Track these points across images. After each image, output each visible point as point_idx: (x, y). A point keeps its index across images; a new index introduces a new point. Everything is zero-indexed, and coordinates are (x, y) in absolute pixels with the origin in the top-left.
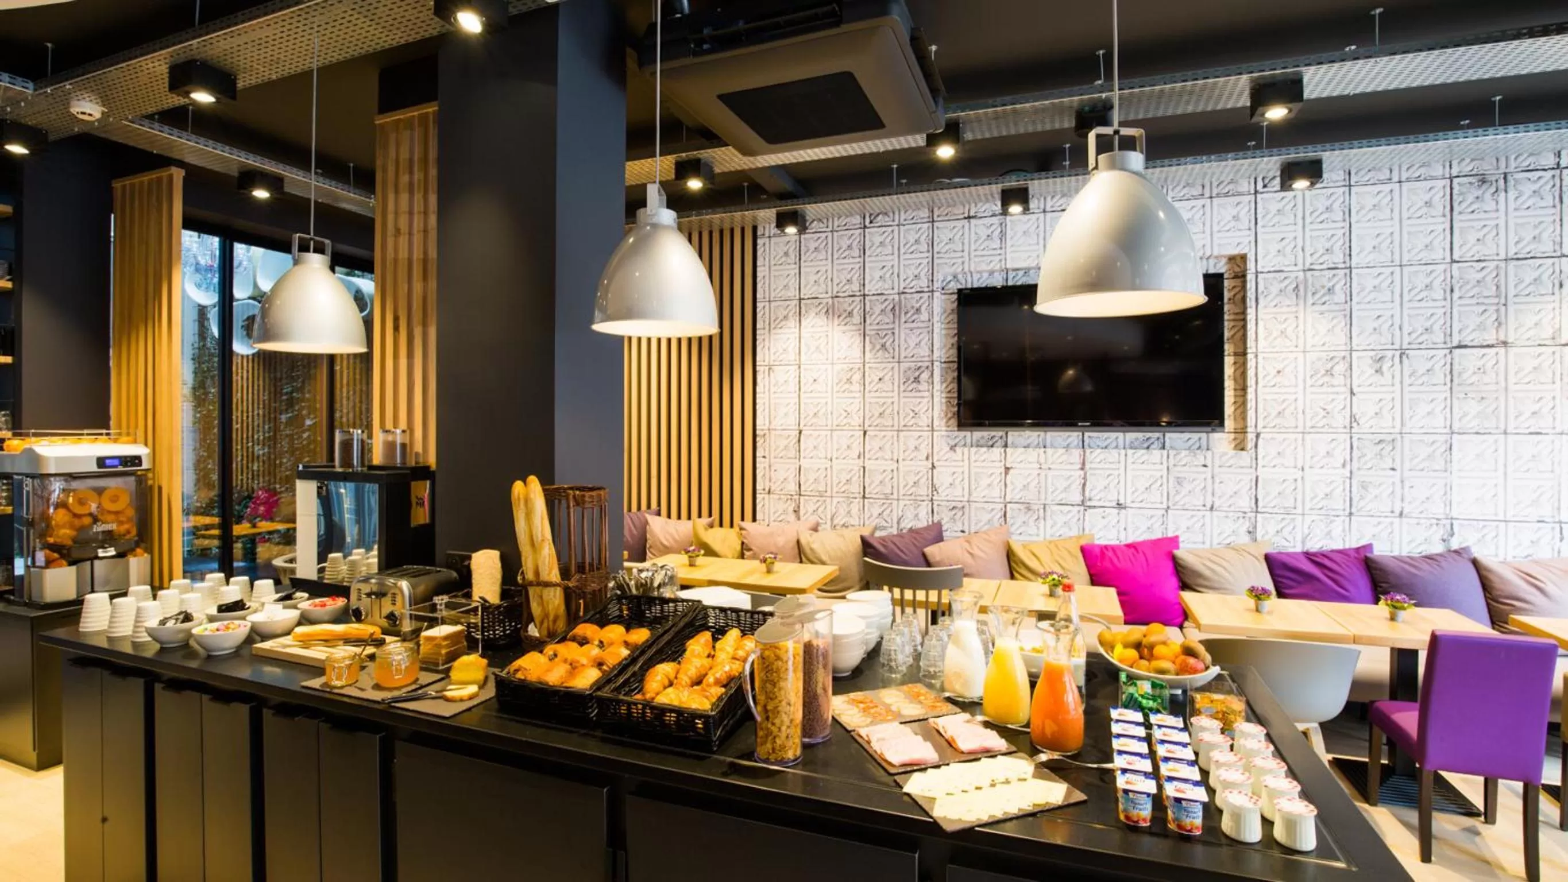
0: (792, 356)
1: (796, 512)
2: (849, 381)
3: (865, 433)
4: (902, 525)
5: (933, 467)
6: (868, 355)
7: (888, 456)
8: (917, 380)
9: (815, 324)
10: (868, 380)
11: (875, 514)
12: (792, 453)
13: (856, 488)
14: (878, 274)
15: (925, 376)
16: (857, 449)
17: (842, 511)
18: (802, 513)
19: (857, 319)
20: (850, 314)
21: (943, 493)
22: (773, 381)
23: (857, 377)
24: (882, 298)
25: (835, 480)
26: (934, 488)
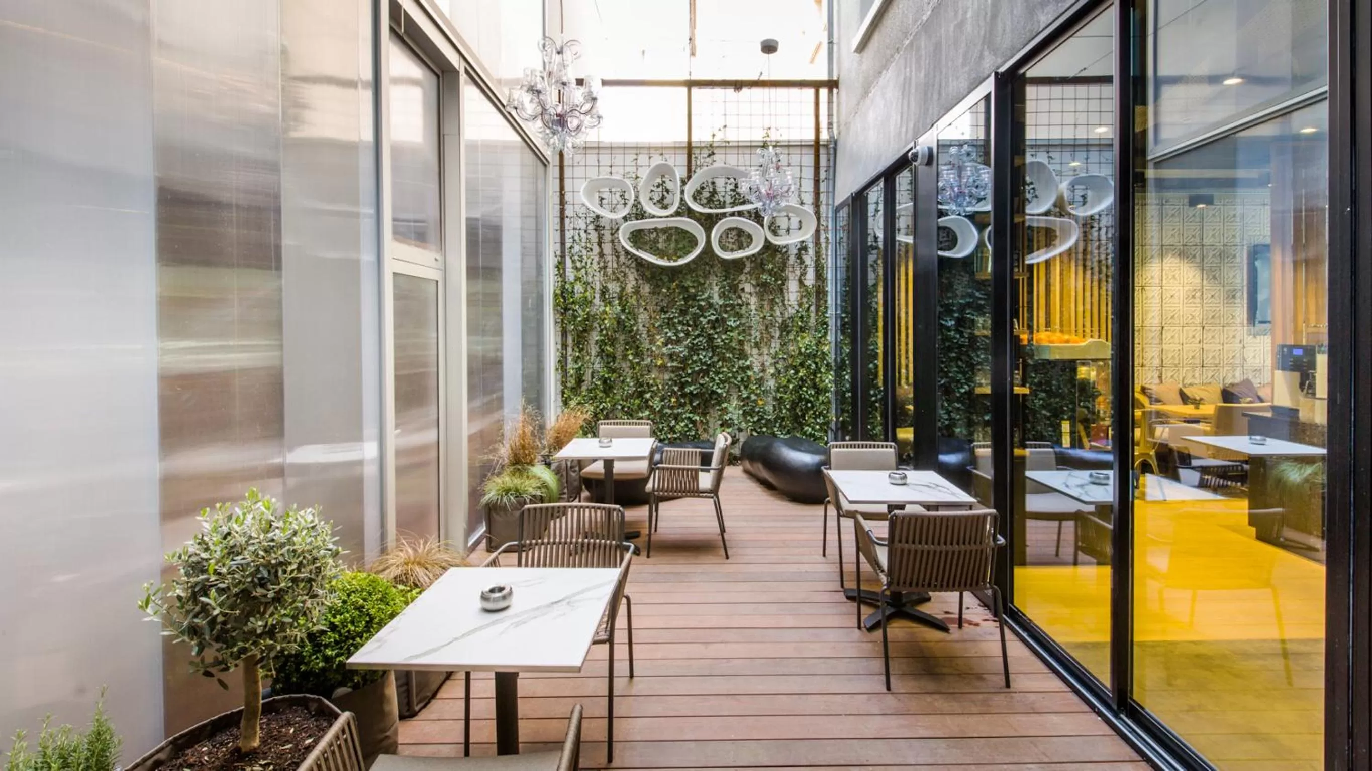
0: (1157, 281)
1: (1160, 377)
2: (1193, 297)
3: (1203, 328)
4: (1226, 382)
5: (1244, 347)
6: (1205, 282)
7: (1218, 341)
8: (1234, 297)
9: (1171, 262)
10: (1205, 296)
11: (1210, 376)
12: (1157, 341)
13: (1198, 362)
14: (1211, 233)
15: (1238, 295)
16: (1198, 337)
17: (1190, 375)
18: (1164, 377)
19: (1198, 259)
20: (1194, 256)
21: (1250, 361)
22: (1144, 296)
23: (1198, 294)
24: (1213, 248)
25: (1185, 357)
26: (1244, 360)
